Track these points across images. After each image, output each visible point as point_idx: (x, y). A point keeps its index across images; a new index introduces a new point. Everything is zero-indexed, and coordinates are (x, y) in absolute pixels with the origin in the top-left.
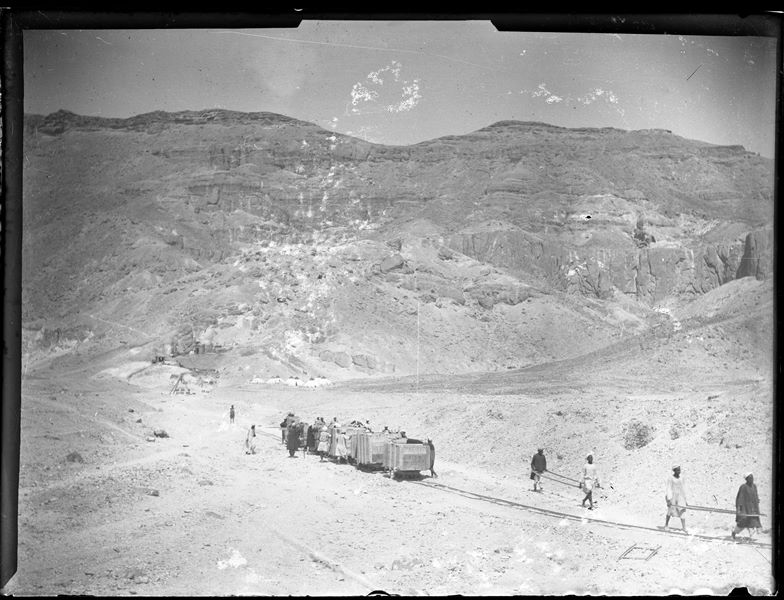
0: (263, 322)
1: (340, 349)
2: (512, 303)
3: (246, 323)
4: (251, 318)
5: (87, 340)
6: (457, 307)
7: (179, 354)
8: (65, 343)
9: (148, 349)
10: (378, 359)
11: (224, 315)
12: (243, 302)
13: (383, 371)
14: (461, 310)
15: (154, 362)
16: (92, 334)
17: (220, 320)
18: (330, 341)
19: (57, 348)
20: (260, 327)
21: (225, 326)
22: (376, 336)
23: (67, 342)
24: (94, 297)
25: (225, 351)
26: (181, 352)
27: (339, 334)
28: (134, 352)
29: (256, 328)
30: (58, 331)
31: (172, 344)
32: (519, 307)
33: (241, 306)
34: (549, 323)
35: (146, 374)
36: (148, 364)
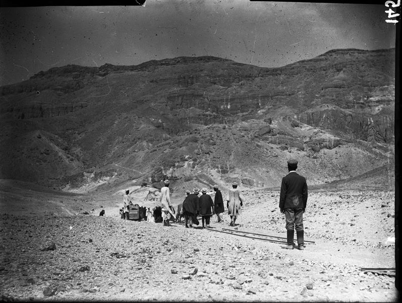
0: (198, 164)
1: (235, 176)
2: (330, 148)
3: (189, 165)
4: (192, 163)
5: (114, 177)
6: (299, 152)
7: (155, 182)
8: (104, 179)
9: (141, 180)
10: (254, 180)
11: (178, 162)
12: (187, 155)
13: (257, 187)
14: (302, 153)
15: (142, 186)
16: (116, 174)
17: (177, 164)
18: (231, 172)
19: (100, 181)
20: (196, 167)
21: (179, 167)
22: (254, 169)
23: (105, 178)
24: (120, 155)
25: (178, 179)
26: (157, 180)
27: (235, 169)
28: (134, 181)
29: (194, 167)
30: (101, 173)
31: (152, 177)
32: (334, 150)
33: (187, 157)
34: (350, 158)
35: (138, 192)
36: (139, 187)
